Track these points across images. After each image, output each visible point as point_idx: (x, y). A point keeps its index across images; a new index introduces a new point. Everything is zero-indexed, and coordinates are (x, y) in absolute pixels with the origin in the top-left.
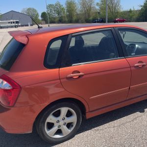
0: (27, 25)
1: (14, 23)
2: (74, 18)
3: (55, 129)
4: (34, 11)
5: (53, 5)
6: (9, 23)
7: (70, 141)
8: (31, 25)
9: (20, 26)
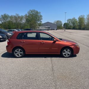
0: (54, 30)
1: (47, 28)
2: (83, 27)
3: (17, 54)
4: (61, 22)
5: (71, 19)
6: (45, 28)
7: (21, 58)
8: (56, 30)
9: (50, 30)
